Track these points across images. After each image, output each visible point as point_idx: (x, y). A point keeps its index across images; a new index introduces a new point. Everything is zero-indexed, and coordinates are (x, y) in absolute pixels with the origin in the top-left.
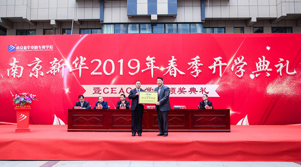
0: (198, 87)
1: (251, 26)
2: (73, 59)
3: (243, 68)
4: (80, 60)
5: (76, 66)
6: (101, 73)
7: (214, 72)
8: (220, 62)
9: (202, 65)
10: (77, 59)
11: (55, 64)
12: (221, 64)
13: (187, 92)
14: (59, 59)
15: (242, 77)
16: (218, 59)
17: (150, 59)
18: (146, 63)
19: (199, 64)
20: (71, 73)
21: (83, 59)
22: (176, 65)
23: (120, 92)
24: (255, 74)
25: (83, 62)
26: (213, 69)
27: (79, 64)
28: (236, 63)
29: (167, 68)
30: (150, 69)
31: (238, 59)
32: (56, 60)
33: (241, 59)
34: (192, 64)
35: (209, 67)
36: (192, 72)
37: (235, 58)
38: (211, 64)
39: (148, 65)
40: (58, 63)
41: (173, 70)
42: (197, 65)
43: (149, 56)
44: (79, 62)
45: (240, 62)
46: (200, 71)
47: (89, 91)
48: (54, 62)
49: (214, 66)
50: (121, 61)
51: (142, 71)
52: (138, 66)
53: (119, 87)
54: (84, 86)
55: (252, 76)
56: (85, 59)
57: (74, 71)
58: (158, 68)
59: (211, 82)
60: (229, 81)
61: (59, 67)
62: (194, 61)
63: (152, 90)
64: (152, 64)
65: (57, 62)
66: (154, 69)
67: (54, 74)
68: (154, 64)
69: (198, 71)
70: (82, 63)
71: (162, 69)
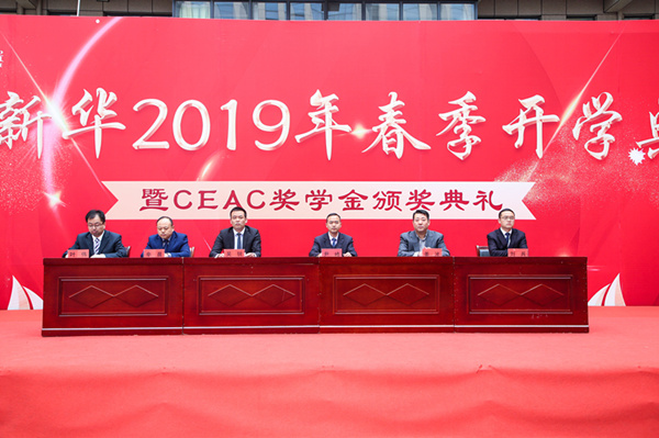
0: (469, 189)
1: (617, 13)
2: (72, 97)
3: (608, 132)
4: (96, 100)
5: (83, 120)
6: (165, 145)
7: (519, 142)
8: (539, 111)
9: (484, 120)
10: (87, 97)
11: (11, 114)
12: (540, 118)
13: (437, 203)
14: (26, 94)
15: (604, 160)
16: (531, 102)
17: (323, 102)
18: (310, 114)
19: (475, 119)
20: (66, 142)
21: (106, 98)
22: (403, 121)
23: (229, 203)
24: (645, 149)
25: (108, 108)
26: (516, 133)
27: (95, 112)
28: (589, 116)
29: (375, 129)
30: (323, 134)
31: (595, 101)
32: (14, 98)
33: (602, 101)
34: (451, 119)
35: (504, 128)
36: (452, 143)
37: (586, 99)
38: (512, 117)
39: (316, 121)
40: (24, 110)
41: (394, 136)
42: (468, 121)
43: (318, 92)
44: (92, 106)
45: (601, 111)
46: (477, 139)
47: (128, 201)
48: (9, 104)
49: (518, 126)
50: (231, 106)
51: (298, 138)
52: (285, 122)
53: (223, 189)
54: (111, 186)
55: (637, 156)
56: (113, 97)
57: (77, 137)
58: (346, 128)
59: (509, 174)
60: (565, 170)
61: (27, 122)
62: (458, 107)
63: (327, 199)
64: (329, 117)
65: (19, 106)
66: (335, 132)
67: (10, 144)
68: (335, 115)
69: (470, 141)
70: (103, 111)
71: (360, 132)
